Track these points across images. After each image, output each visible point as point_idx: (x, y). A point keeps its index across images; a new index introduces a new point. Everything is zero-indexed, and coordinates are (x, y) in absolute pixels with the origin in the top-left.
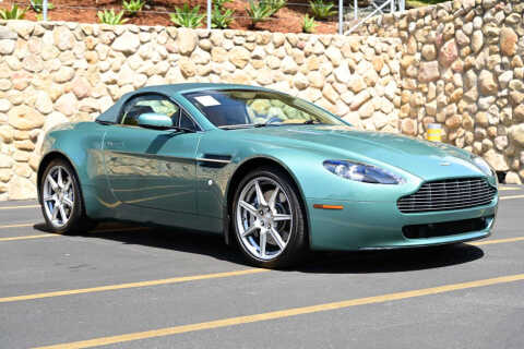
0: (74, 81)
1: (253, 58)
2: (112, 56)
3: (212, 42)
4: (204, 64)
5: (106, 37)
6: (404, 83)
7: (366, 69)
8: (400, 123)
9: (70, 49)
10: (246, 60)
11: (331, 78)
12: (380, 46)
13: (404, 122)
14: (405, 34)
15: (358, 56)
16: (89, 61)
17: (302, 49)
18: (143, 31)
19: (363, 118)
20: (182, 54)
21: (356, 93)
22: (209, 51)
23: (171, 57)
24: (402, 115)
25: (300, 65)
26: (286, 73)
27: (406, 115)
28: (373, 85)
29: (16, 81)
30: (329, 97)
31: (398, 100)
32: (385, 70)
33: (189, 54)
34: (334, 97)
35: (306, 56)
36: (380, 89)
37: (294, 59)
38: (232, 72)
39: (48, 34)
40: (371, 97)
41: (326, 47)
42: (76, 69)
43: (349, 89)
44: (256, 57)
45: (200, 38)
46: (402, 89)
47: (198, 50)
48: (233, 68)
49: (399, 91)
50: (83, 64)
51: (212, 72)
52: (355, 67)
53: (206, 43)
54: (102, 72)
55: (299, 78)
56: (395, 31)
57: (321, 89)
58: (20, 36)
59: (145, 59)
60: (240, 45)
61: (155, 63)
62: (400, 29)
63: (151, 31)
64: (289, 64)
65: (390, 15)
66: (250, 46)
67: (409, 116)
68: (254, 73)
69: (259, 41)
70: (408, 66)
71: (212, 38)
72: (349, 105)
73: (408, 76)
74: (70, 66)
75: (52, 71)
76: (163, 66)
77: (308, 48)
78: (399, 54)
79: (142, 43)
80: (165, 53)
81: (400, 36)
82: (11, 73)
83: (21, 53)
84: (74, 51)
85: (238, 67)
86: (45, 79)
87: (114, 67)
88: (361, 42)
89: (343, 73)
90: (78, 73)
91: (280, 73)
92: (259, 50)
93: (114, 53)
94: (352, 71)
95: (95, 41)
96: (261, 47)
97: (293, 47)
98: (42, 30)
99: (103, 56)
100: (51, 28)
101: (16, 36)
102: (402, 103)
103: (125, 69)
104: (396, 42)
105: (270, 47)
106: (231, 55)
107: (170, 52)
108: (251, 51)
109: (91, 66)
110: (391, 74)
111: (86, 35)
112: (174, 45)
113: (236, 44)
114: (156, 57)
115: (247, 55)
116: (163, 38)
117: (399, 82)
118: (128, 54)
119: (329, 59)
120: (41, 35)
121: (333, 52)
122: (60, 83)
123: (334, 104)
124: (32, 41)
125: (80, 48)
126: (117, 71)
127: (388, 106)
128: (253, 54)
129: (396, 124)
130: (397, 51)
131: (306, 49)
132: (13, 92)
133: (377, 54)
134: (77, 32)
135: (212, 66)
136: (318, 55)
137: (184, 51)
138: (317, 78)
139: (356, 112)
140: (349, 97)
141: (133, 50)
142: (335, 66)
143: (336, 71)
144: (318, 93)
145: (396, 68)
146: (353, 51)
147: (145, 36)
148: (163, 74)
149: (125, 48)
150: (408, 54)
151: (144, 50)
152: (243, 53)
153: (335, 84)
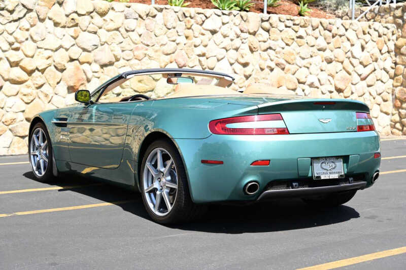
0: (176, 53)
1: (298, 37)
2: (203, 34)
3: (271, 24)
4: (265, 42)
5: (200, 18)
6: (398, 60)
7: (372, 48)
8: (393, 91)
9: (174, 28)
10: (293, 39)
11: (349, 54)
12: (382, 30)
13: (397, 90)
14: (400, 21)
15: (367, 37)
16: (187, 37)
17: (330, 31)
18: (223, 14)
19: (369, 86)
20: (250, 34)
21: (365, 66)
22: (268, 31)
23: (243, 35)
24: (396, 84)
25: (328, 43)
26: (319, 50)
27: (399, 84)
28: (376, 60)
29: (136, 53)
30: (348, 70)
31: (392, 72)
32: (385, 50)
33: (254, 34)
34: (350, 69)
35: (333, 37)
36: (381, 64)
37: (325, 39)
38: (283, 48)
39: (159, 14)
40: (375, 70)
41: (346, 30)
42: (178, 44)
43: (361, 63)
44: (300, 37)
45: (263, 21)
46: (396, 64)
47: (261, 31)
48: (284, 45)
49: (393, 65)
50: (182, 40)
51: (270, 48)
52: (366, 46)
53: (266, 25)
54: (195, 46)
55: (328, 54)
56: (391, 18)
57: (342, 63)
58: (140, 16)
59: (225, 36)
60: (289, 27)
61: (232, 40)
62: (395, 17)
63: (229, 14)
64: (321, 43)
65: (387, 6)
66: (296, 28)
67: (402, 85)
68: (298, 49)
69: (302, 24)
70: (402, 46)
71: (271, 21)
72: (360, 75)
73: (402, 54)
74: (174, 41)
75: (162, 45)
76: (237, 42)
77: (334, 31)
78: (394, 37)
79: (223, 24)
80: (239, 32)
81: (395, 23)
82: (133, 46)
83: (141, 30)
84: (177, 29)
85: (287, 45)
86: (156, 51)
87: (205, 43)
88: (370, 27)
89: (357, 50)
90: (179, 47)
91: (315, 49)
92: (302, 32)
93: (204, 32)
94: (363, 48)
95: (192, 21)
96: (303, 29)
97: (325, 29)
98: (155, 12)
99: (197, 34)
100: (161, 10)
101: (137, 16)
102: (396, 75)
103: (211, 45)
104: (393, 27)
105: (309, 29)
106: (283, 35)
107: (242, 31)
108: (296, 32)
109: (189, 42)
110: (389, 52)
111: (186, 17)
112: (245, 26)
113: (286, 27)
114: (232, 36)
115: (294, 35)
116: (238, 20)
117: (394, 58)
118: (214, 32)
119: (348, 40)
120: (154, 17)
121: (350, 34)
122: (167, 54)
123: (350, 74)
124: (148, 21)
125: (181, 27)
126: (206, 46)
127: (385, 77)
128: (298, 34)
129: (390, 91)
130: (393, 34)
131: (333, 32)
132: (134, 61)
133: (380, 36)
134: (180, 14)
135: (270, 43)
136: (341, 36)
137: (251, 31)
138: (340, 54)
139: (364, 82)
140: (360, 69)
141: (218, 30)
142: (352, 45)
143: (353, 49)
144: (340, 66)
145: (392, 48)
146: (364, 33)
147: (225, 19)
148: (237, 49)
149: (211, 28)
150: (402, 37)
151: (225, 30)
152: (290, 33)
153: (352, 59)
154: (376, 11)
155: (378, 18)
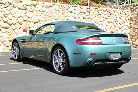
0: (59, 19)
1: (99, 14)
2: (68, 13)
3: (90, 10)
4: (88, 16)
5: (67, 7)
6: (132, 22)
7: (123, 18)
8: (130, 33)
9: (58, 11)
10: (97, 15)
11: (116, 20)
12: (126, 13)
13: (131, 32)
14: (132, 10)
15: (122, 15)
16: (62, 14)
17: (109, 13)
18: (75, 6)
19: (122, 31)
20: (83, 13)
21: (121, 24)
22: (89, 12)
23: (81, 13)
24: (131, 30)
25: (109, 17)
26: (106, 19)
27: (132, 30)
28: (124, 23)
29: (46, 19)
30: (115, 25)
31: (130, 26)
32: (127, 19)
33: (85, 13)
34: (116, 25)
35: (110, 14)
36: (126, 24)
37: (108, 15)
38: (94, 18)
39: (53, 6)
40: (124, 26)
41: (115, 12)
42: (59, 16)
43: (119, 23)
44: (100, 14)
45: (87, 9)
46: (131, 24)
47: (87, 12)
48: (94, 17)
49: (130, 24)
50: (61, 15)
51: (90, 18)
52: (121, 18)
53: (89, 10)
54: (65, 17)
55: (109, 20)
56: (129, 9)
57: (113, 23)
58: (47, 6)
59: (75, 14)
60: (96, 11)
61: (77, 15)
62: (131, 8)
64: (107, 16)
65: (128, 4)
66: (98, 11)
67: (133, 31)
68: (99, 18)
69: (100, 10)
70: (133, 18)
71: (90, 9)
72: (119, 27)
73: (133, 21)
74: (58, 15)
75: (54, 16)
76: (79, 16)
78: (130, 15)
79: (75, 10)
80: (80, 12)
81: (131, 10)
82: (45, 17)
83: (48, 11)
84: (59, 11)
85: (95, 17)
86: (52, 18)
87: (68, 16)
88: (122, 11)
89: (118, 19)
91: (104, 18)
93: (68, 12)
94: (120, 18)
95: (64, 8)
97: (108, 12)
98: (52, 5)
99: (66, 13)
100: (54, 5)
101: (46, 6)
102: (131, 27)
103: (70, 16)
104: (130, 11)
105: (103, 12)
106: (94, 14)
107: (81, 12)
108: (98, 13)
109: (63, 15)
110: (128, 20)
111: (62, 7)
112: (82, 11)
113: (95, 11)
114: (77, 13)
115: (98, 14)
116: (79, 8)
117: (130, 22)
118: (71, 12)
120: (52, 7)
121: (116, 14)
122: (56, 19)
123: (116, 27)
124: (50, 8)
125: (61, 10)
126: (69, 17)
127: (127, 28)
128: (99, 13)
129: (129, 33)
130: (130, 14)
131: (110, 13)
132: (45, 22)
133: (126, 14)
134: (60, 6)
135: (90, 16)
136: (113, 14)
137: (84, 12)
138: (113, 20)
139: (120, 30)
140: (119, 25)
141: (73, 11)
142: (117, 17)
144: (113, 24)
145: (130, 18)
146: (121, 13)
147: (75, 8)
148: (79, 18)
150: (133, 15)
151: (75, 11)
152: (96, 13)
153: (116, 22)
154: (124, 6)
155: (125, 8)
